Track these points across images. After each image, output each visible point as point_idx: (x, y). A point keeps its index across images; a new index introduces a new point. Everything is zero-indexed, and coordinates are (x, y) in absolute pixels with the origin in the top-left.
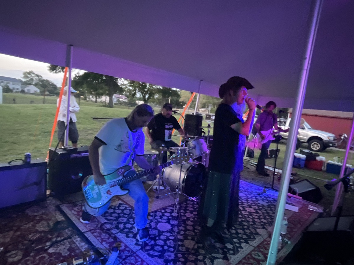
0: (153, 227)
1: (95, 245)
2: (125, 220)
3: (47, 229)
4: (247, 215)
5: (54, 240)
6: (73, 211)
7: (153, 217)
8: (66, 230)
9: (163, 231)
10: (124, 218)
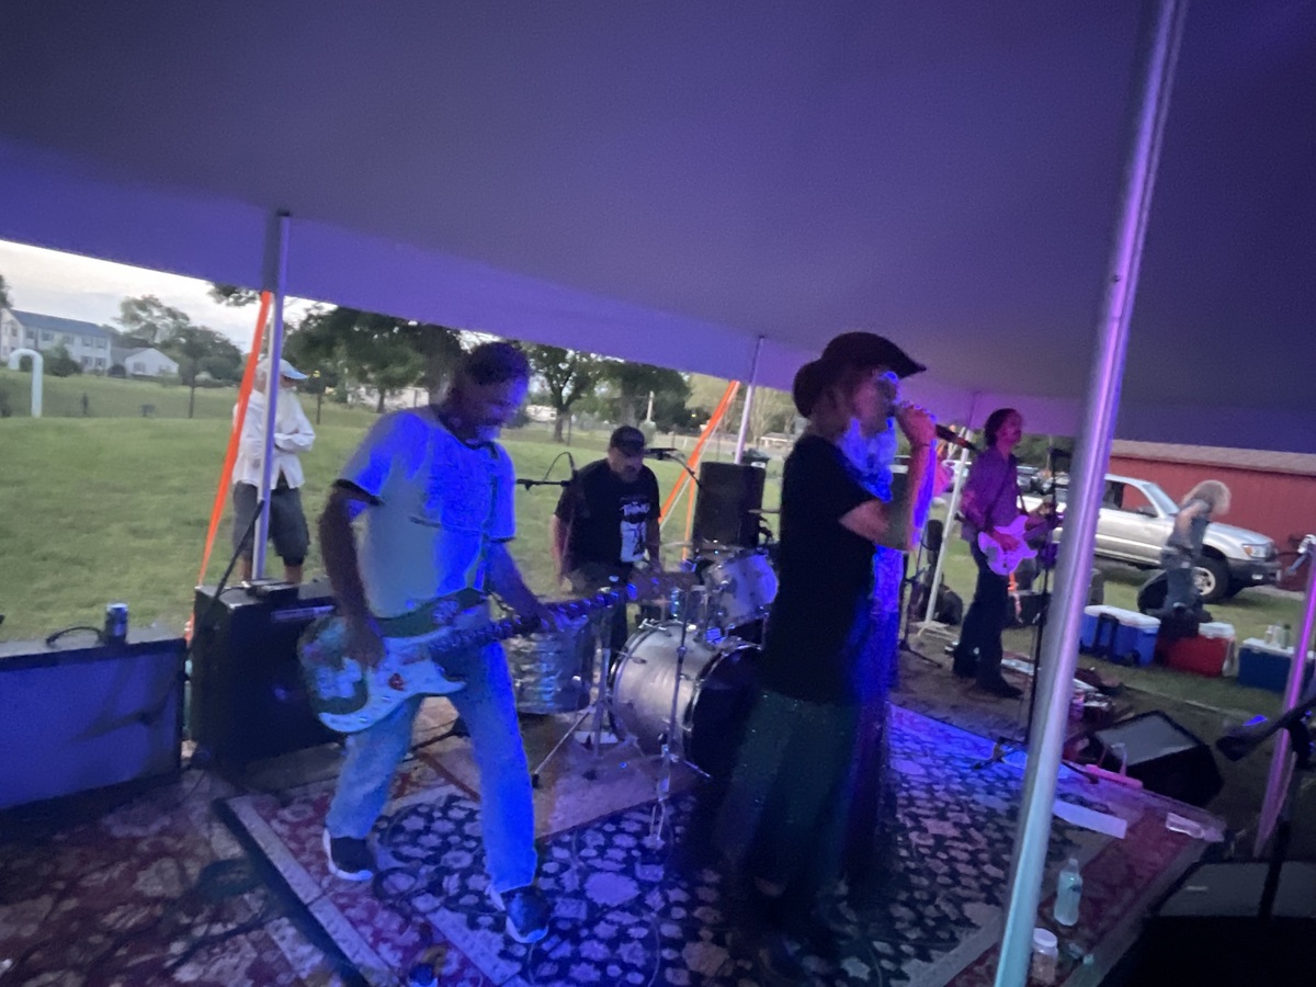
0: (569, 890)
1: (348, 954)
2: (467, 860)
3: (175, 891)
4: (929, 847)
5: (199, 932)
6: (275, 823)
7: (570, 849)
8: (247, 897)
9: (605, 906)
10: (460, 854)
